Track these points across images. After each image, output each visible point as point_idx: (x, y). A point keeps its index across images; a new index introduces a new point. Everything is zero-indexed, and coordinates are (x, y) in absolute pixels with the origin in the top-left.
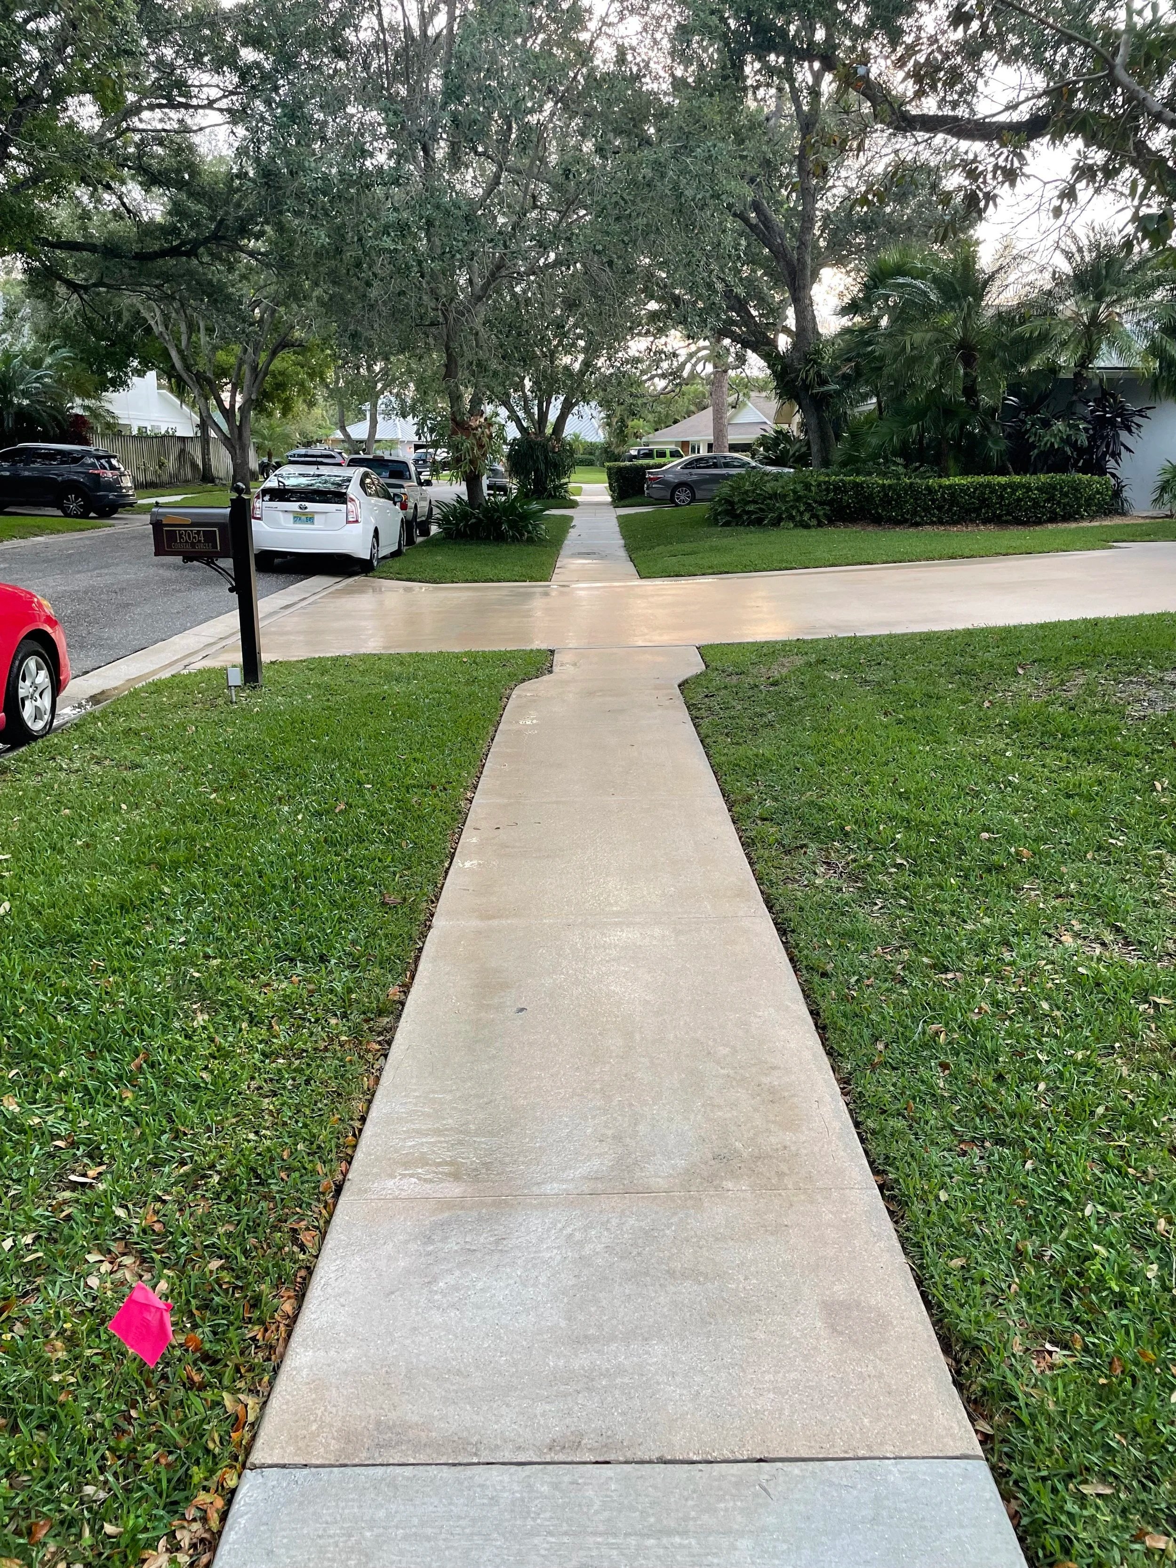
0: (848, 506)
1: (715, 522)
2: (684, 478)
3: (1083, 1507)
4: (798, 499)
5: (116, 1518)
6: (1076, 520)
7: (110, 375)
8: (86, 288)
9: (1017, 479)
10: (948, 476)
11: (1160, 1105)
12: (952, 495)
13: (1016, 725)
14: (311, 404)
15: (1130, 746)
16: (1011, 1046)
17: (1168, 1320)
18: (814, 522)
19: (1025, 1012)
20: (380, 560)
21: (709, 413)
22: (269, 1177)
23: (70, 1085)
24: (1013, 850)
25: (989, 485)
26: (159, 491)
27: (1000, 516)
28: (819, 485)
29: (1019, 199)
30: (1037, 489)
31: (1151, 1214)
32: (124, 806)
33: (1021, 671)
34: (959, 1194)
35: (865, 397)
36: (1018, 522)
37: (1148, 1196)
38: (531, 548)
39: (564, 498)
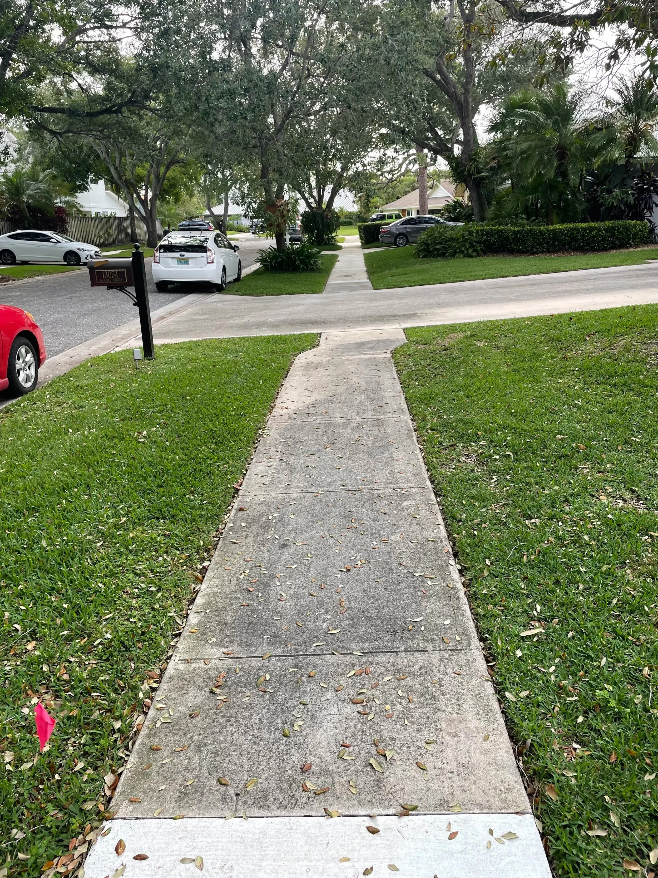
0: (494, 243)
1: (419, 256)
2: (401, 231)
3: (588, 844)
4: (466, 240)
5: (27, 850)
6: (627, 248)
7: (78, 183)
8: (60, 134)
9: (592, 224)
10: (552, 224)
11: (650, 598)
12: (555, 235)
13: (582, 370)
14: (191, 196)
15: (647, 381)
16: (565, 563)
17: (645, 729)
18: (475, 254)
19: (575, 543)
20: (226, 284)
21: (417, 192)
22: (131, 646)
23: (24, 593)
24: (574, 445)
25: (576, 229)
26: (107, 249)
27: (583, 246)
28: (477, 232)
29: (585, 59)
30: (604, 230)
31: (640, 664)
32: (70, 430)
33: (588, 338)
34: (528, 653)
35: (504, 180)
36: (594, 250)
37: (639, 653)
38: (313, 274)
39: (334, 244)
